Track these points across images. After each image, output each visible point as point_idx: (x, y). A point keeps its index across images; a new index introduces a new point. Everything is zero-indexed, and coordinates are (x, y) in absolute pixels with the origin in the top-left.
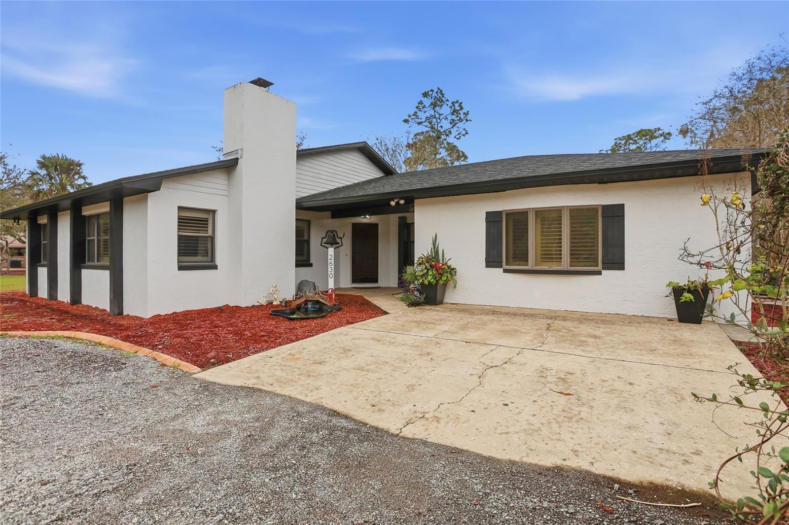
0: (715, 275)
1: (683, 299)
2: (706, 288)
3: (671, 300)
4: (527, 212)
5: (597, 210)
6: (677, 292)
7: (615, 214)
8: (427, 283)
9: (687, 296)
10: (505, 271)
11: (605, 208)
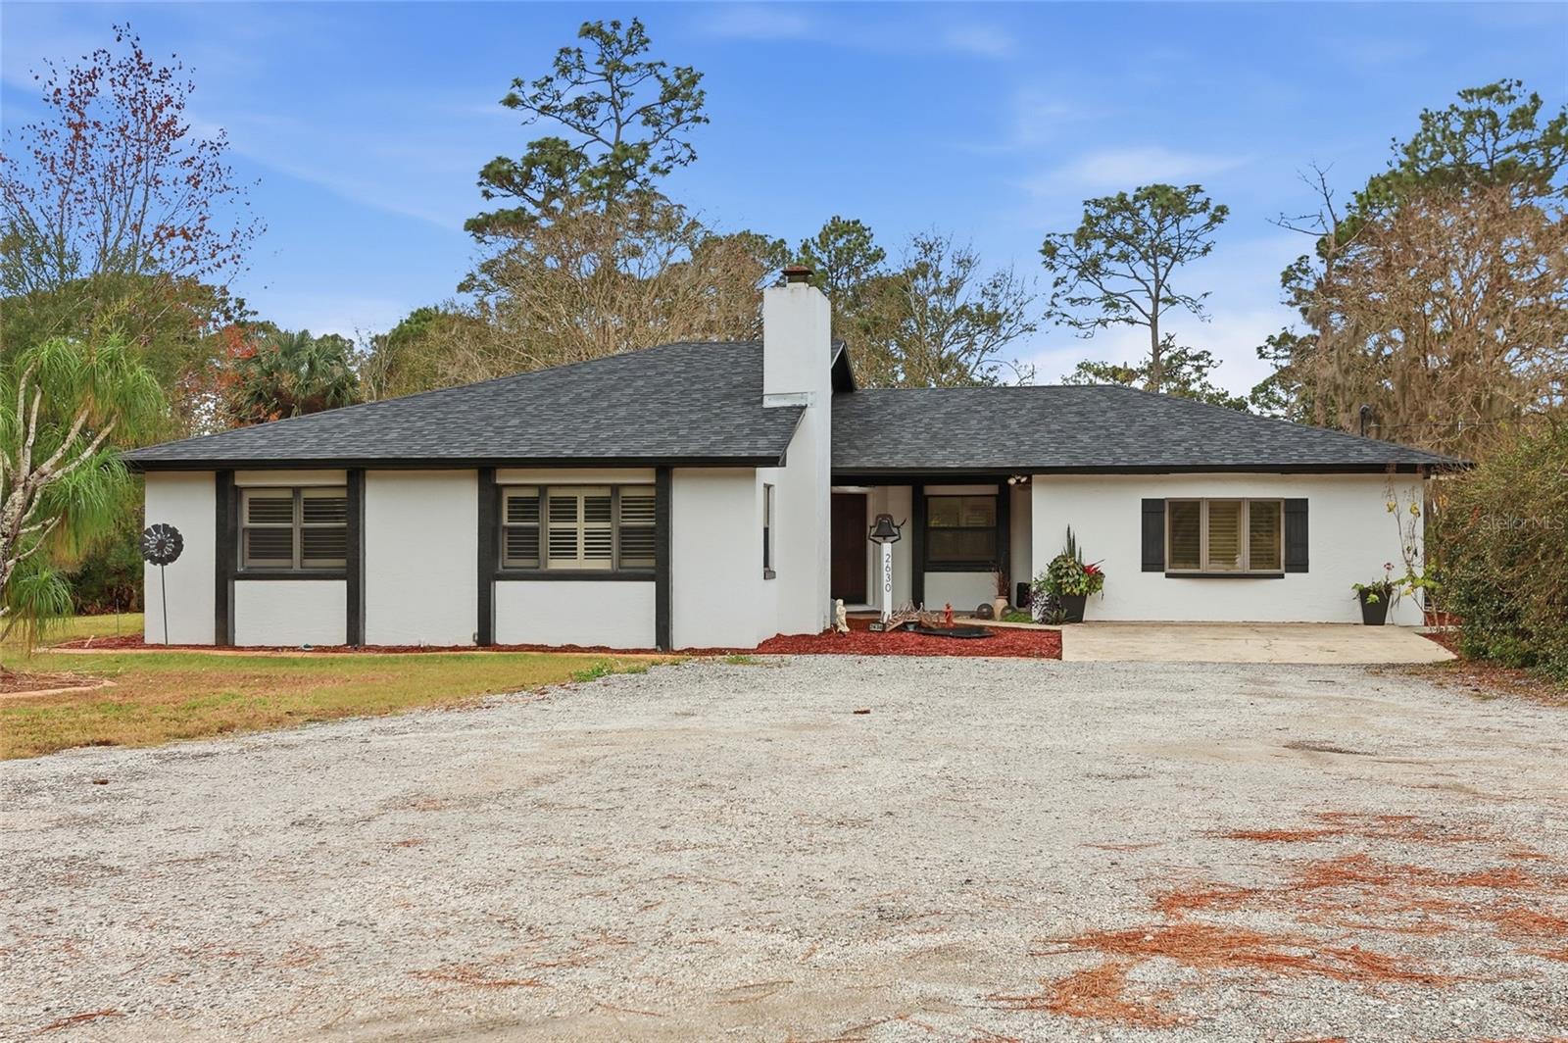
0: (1394, 577)
1: (1369, 600)
2: (1388, 589)
3: (1357, 603)
4: (1198, 503)
5: (1279, 503)
6: (1364, 593)
7: (1298, 510)
8: (1078, 593)
9: (1373, 597)
10: (1168, 576)
11: (1287, 501)
